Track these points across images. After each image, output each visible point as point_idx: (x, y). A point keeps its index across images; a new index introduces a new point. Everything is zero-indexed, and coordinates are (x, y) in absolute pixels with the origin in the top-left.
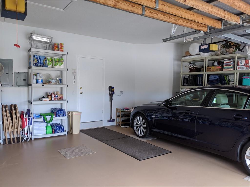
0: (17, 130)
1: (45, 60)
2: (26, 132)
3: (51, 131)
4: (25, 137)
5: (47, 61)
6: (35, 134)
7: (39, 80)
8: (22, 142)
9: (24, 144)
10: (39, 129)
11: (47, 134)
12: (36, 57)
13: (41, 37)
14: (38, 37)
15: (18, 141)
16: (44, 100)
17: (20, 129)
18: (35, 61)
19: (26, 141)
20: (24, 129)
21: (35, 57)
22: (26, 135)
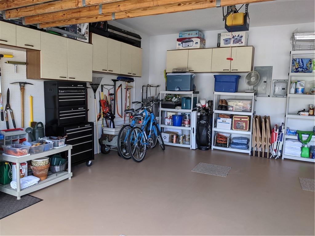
0: (265, 144)
1: (310, 63)
2: (275, 148)
3: (307, 154)
4: (274, 153)
5: (312, 65)
6: (287, 153)
7: (299, 89)
8: (269, 158)
9: (271, 160)
10: (292, 148)
11: (301, 157)
12: (298, 60)
13: (305, 35)
14: (302, 35)
15: (265, 156)
16: (302, 114)
17: (268, 143)
18: (296, 66)
19: (273, 158)
20: (273, 144)
21: (296, 61)
22: (274, 152)
